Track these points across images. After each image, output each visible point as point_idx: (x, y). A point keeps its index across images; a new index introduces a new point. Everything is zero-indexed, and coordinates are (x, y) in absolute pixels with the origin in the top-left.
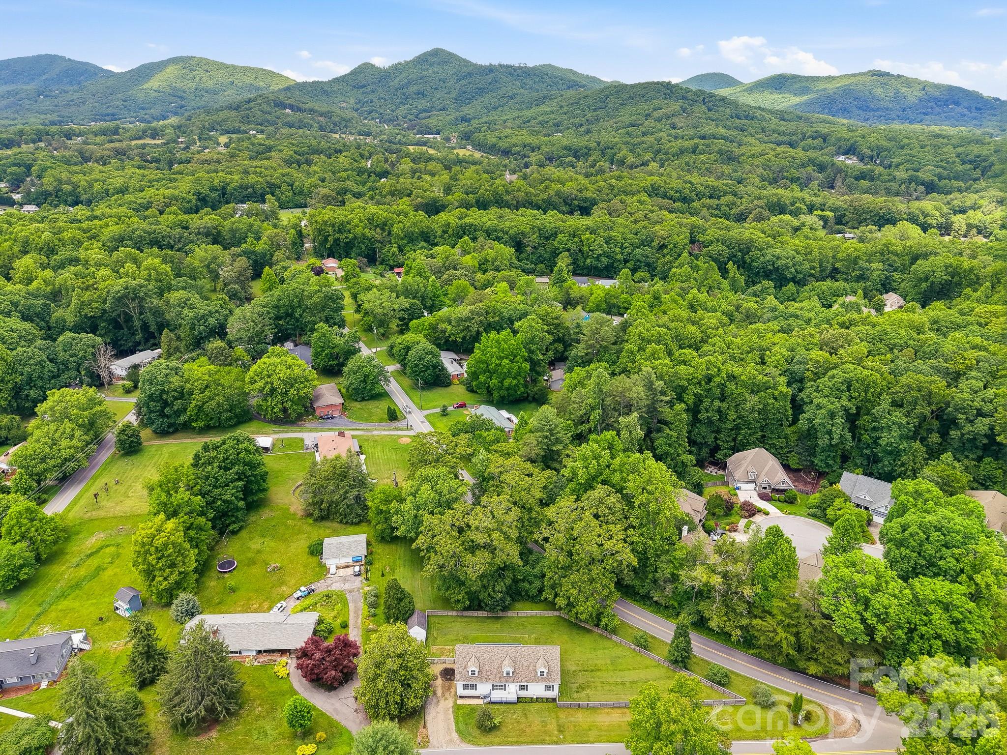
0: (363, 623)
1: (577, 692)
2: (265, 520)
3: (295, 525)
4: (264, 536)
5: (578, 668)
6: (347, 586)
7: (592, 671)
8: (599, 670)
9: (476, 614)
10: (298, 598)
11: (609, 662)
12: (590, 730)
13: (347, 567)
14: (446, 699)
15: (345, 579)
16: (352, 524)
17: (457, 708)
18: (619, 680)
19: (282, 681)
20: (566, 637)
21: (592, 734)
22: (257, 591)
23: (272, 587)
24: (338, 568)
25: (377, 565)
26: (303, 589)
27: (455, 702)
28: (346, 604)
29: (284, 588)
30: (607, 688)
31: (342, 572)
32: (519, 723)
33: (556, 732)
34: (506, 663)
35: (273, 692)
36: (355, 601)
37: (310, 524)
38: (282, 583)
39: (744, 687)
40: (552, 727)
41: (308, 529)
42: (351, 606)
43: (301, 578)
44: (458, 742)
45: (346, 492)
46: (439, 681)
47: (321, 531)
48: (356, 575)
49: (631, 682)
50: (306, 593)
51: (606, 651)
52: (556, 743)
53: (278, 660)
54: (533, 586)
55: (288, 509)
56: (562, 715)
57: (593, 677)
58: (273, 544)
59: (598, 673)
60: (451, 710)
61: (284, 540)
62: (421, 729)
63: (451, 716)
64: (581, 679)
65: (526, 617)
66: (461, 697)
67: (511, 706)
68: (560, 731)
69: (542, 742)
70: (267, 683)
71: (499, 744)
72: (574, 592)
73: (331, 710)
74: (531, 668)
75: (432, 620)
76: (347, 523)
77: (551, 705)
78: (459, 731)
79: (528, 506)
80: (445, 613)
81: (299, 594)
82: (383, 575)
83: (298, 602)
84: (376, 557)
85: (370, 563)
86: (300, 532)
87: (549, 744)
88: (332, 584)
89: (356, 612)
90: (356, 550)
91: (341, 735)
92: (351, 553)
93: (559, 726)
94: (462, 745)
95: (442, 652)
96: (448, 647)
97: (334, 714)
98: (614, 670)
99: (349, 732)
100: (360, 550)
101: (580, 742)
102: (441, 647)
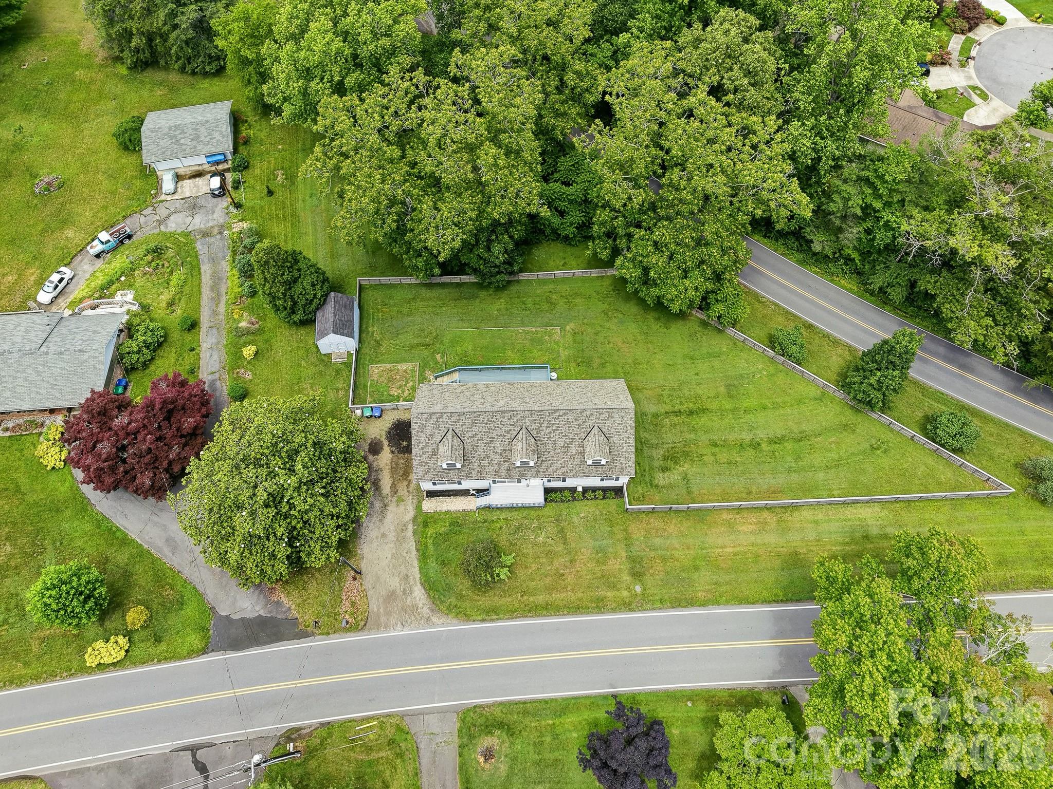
0: (229, 315)
1: (665, 469)
2: (32, 71)
3: (92, 81)
4: (27, 109)
5: (662, 409)
6: (198, 222)
7: (691, 413)
8: (704, 411)
9: (456, 279)
10: (98, 256)
11: (722, 389)
12: (696, 568)
13: (198, 175)
14: (400, 500)
15: (193, 205)
16: (206, 74)
17: (424, 521)
18: (747, 437)
19: (54, 477)
20: (633, 328)
21: (703, 580)
22: (12, 241)
23: (44, 231)
24: (178, 178)
25: (258, 169)
26: (104, 236)
27: (419, 507)
28: (195, 269)
29: (70, 233)
30: (723, 456)
31: (188, 188)
32: (550, 554)
33: (626, 578)
34: (519, 445)
35: (36, 504)
36: (213, 260)
37: (123, 77)
38: (65, 222)
39: (999, 450)
40: (618, 565)
41: (119, 88)
42: (206, 269)
43: (105, 207)
44: (426, 611)
45: (173, 15)
46: (386, 457)
47: (145, 93)
48: (214, 196)
49: (772, 441)
50: (113, 243)
51: (716, 363)
52: (627, 606)
53: (48, 423)
54: (568, 219)
55: (76, 44)
56: (637, 531)
57: (694, 430)
58: (46, 127)
59: (703, 420)
60: (410, 527)
61: (72, 118)
62: (349, 583)
63: (412, 545)
64: (671, 438)
65: (555, 281)
66: (431, 494)
67: (533, 513)
68: (637, 575)
69: (600, 606)
70: (23, 481)
71: (513, 613)
72: (657, 261)
73: (160, 543)
74: (573, 450)
75: (369, 296)
76: (194, 73)
77: (612, 504)
78: (429, 585)
79: (557, 58)
80: (395, 280)
81: (97, 247)
82: (270, 193)
83: (99, 263)
84: (255, 148)
85: (243, 166)
86: (101, 96)
87: (614, 610)
88: (168, 216)
89: (215, 288)
90: (211, 139)
91: (181, 604)
92: (202, 146)
93: (633, 560)
94: (434, 619)
95: (391, 380)
96: (403, 366)
97: (167, 551)
98: (734, 410)
99: (200, 596)
100: (218, 141)
101: (678, 603)
102: (389, 366)
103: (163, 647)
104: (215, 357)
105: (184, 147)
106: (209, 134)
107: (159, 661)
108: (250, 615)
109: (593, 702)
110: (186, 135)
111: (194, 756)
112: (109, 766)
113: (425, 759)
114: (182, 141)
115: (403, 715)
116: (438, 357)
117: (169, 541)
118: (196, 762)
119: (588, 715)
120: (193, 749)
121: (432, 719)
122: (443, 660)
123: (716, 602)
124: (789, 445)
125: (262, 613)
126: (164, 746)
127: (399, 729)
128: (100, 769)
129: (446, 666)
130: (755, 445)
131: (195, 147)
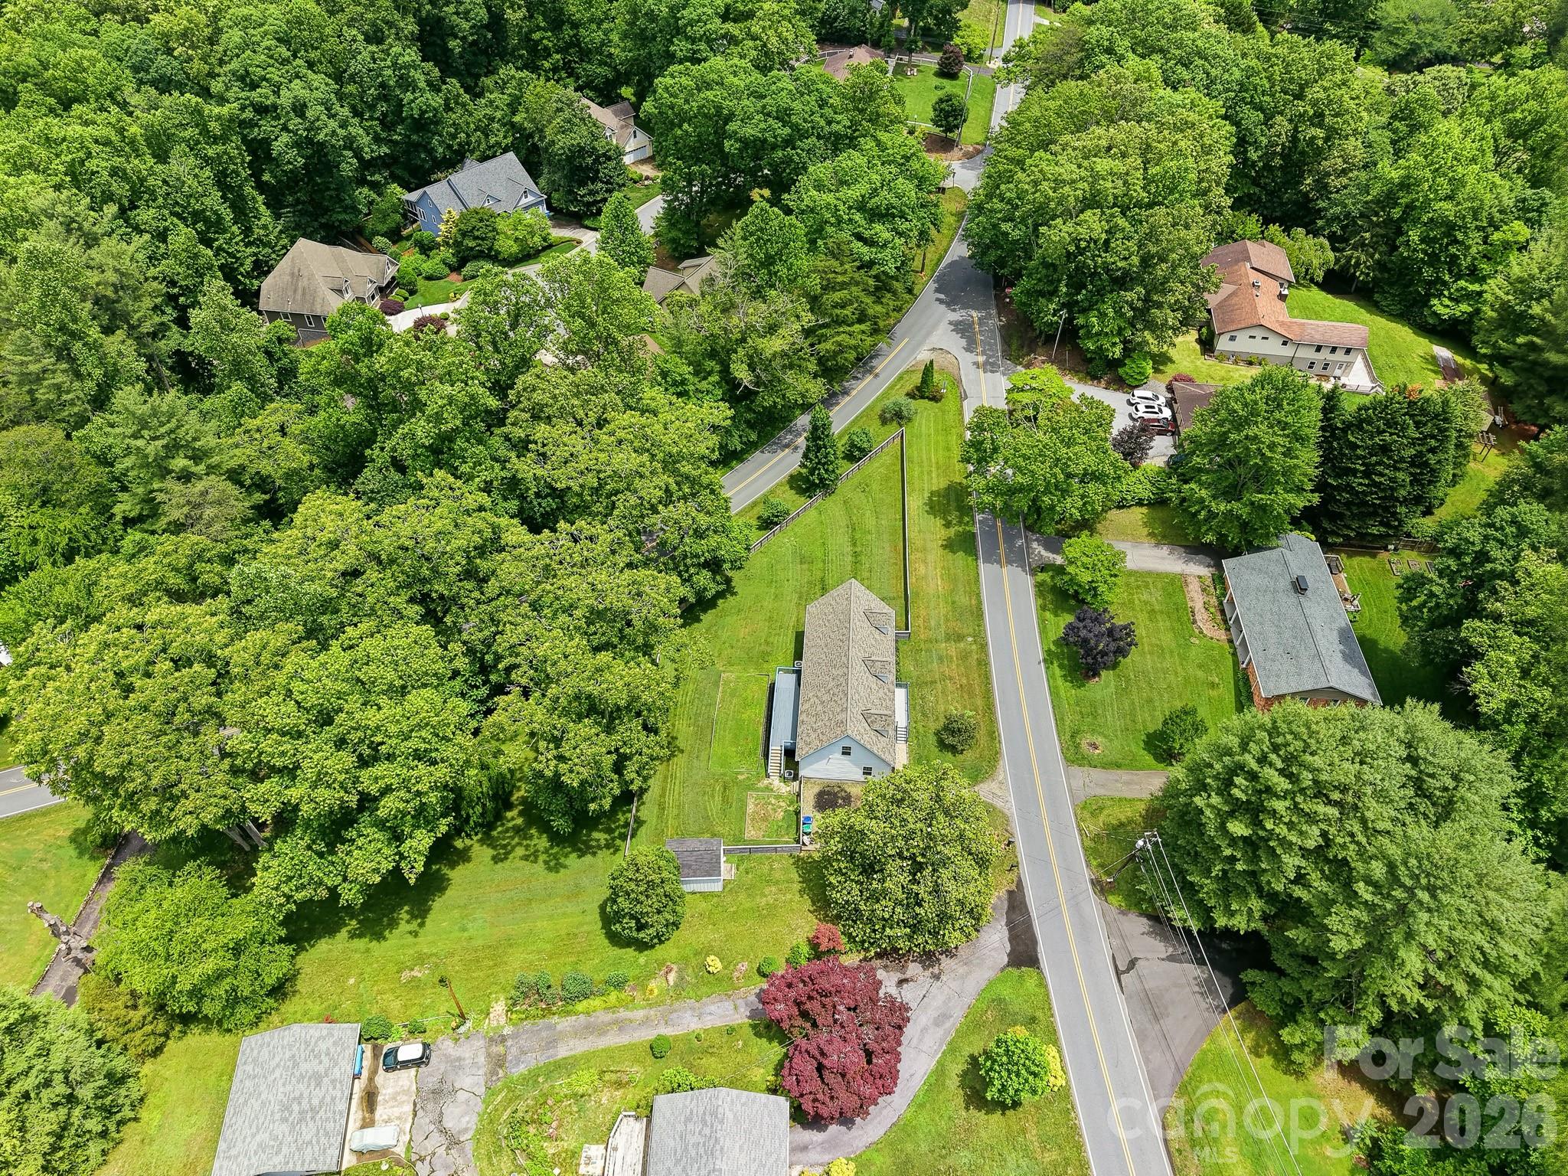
0: (650, 1002)
6: (471, 1080)
8: (822, 580)
12: (954, 603)
13: (370, 1097)
15: (434, 1095)
21: (962, 600)
25: (391, 1004)
31: (394, 1110)
33: (962, 645)
36: (552, 1042)
40: (952, 649)
42: (566, 1050)
44: (996, 783)
49: (854, 545)
52: (984, 647)
56: (926, 634)
68: (960, 638)
69: (984, 664)
71: (993, 721)
73: (940, 1032)
87: (987, 655)
88: (444, 1131)
89: (601, 1030)
90: (328, 1054)
91: (1000, 1001)
92: (336, 1070)
93: (948, 639)
94: (1001, 778)
95: (765, 819)
96: (751, 808)
97: (948, 1025)
98: (824, 561)
99: (991, 984)
100: (335, 1043)
101: (980, 615)
102: (748, 821)
103: (1039, 1014)
104: (713, 1008)
105: (328, 1099)
106: (318, 1056)
107: (1052, 1016)
108: (1006, 933)
109: (1051, 677)
110: (306, 1094)
111: (1124, 972)
112: (1143, 1052)
113: (1100, 792)
114: (315, 1102)
115: (1075, 805)
116: (740, 777)
117: (938, 1021)
118: (1128, 971)
119: (1060, 682)
120: (1118, 973)
121: (1074, 783)
122: (1031, 771)
123: (978, 595)
124: (858, 536)
125: (1003, 923)
126: (1120, 999)
127: (1083, 808)
128: (1147, 1061)
129: (1036, 771)
130: (856, 554)
131: (333, 1081)
